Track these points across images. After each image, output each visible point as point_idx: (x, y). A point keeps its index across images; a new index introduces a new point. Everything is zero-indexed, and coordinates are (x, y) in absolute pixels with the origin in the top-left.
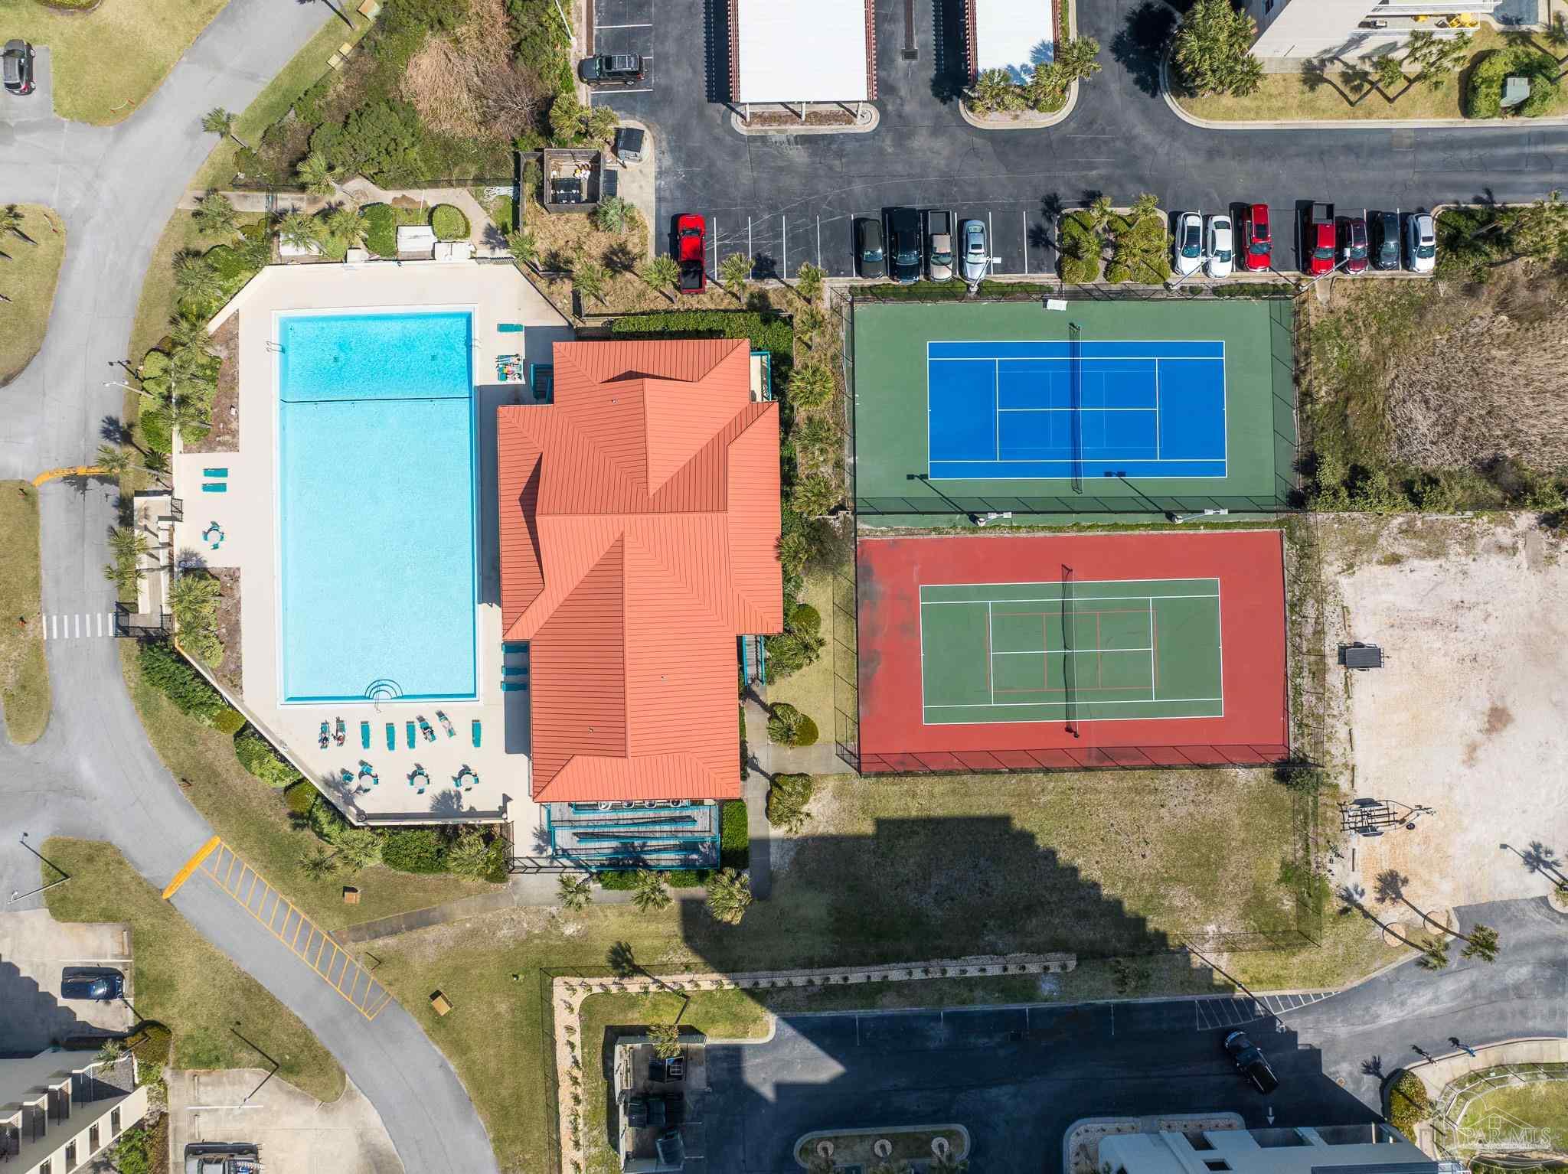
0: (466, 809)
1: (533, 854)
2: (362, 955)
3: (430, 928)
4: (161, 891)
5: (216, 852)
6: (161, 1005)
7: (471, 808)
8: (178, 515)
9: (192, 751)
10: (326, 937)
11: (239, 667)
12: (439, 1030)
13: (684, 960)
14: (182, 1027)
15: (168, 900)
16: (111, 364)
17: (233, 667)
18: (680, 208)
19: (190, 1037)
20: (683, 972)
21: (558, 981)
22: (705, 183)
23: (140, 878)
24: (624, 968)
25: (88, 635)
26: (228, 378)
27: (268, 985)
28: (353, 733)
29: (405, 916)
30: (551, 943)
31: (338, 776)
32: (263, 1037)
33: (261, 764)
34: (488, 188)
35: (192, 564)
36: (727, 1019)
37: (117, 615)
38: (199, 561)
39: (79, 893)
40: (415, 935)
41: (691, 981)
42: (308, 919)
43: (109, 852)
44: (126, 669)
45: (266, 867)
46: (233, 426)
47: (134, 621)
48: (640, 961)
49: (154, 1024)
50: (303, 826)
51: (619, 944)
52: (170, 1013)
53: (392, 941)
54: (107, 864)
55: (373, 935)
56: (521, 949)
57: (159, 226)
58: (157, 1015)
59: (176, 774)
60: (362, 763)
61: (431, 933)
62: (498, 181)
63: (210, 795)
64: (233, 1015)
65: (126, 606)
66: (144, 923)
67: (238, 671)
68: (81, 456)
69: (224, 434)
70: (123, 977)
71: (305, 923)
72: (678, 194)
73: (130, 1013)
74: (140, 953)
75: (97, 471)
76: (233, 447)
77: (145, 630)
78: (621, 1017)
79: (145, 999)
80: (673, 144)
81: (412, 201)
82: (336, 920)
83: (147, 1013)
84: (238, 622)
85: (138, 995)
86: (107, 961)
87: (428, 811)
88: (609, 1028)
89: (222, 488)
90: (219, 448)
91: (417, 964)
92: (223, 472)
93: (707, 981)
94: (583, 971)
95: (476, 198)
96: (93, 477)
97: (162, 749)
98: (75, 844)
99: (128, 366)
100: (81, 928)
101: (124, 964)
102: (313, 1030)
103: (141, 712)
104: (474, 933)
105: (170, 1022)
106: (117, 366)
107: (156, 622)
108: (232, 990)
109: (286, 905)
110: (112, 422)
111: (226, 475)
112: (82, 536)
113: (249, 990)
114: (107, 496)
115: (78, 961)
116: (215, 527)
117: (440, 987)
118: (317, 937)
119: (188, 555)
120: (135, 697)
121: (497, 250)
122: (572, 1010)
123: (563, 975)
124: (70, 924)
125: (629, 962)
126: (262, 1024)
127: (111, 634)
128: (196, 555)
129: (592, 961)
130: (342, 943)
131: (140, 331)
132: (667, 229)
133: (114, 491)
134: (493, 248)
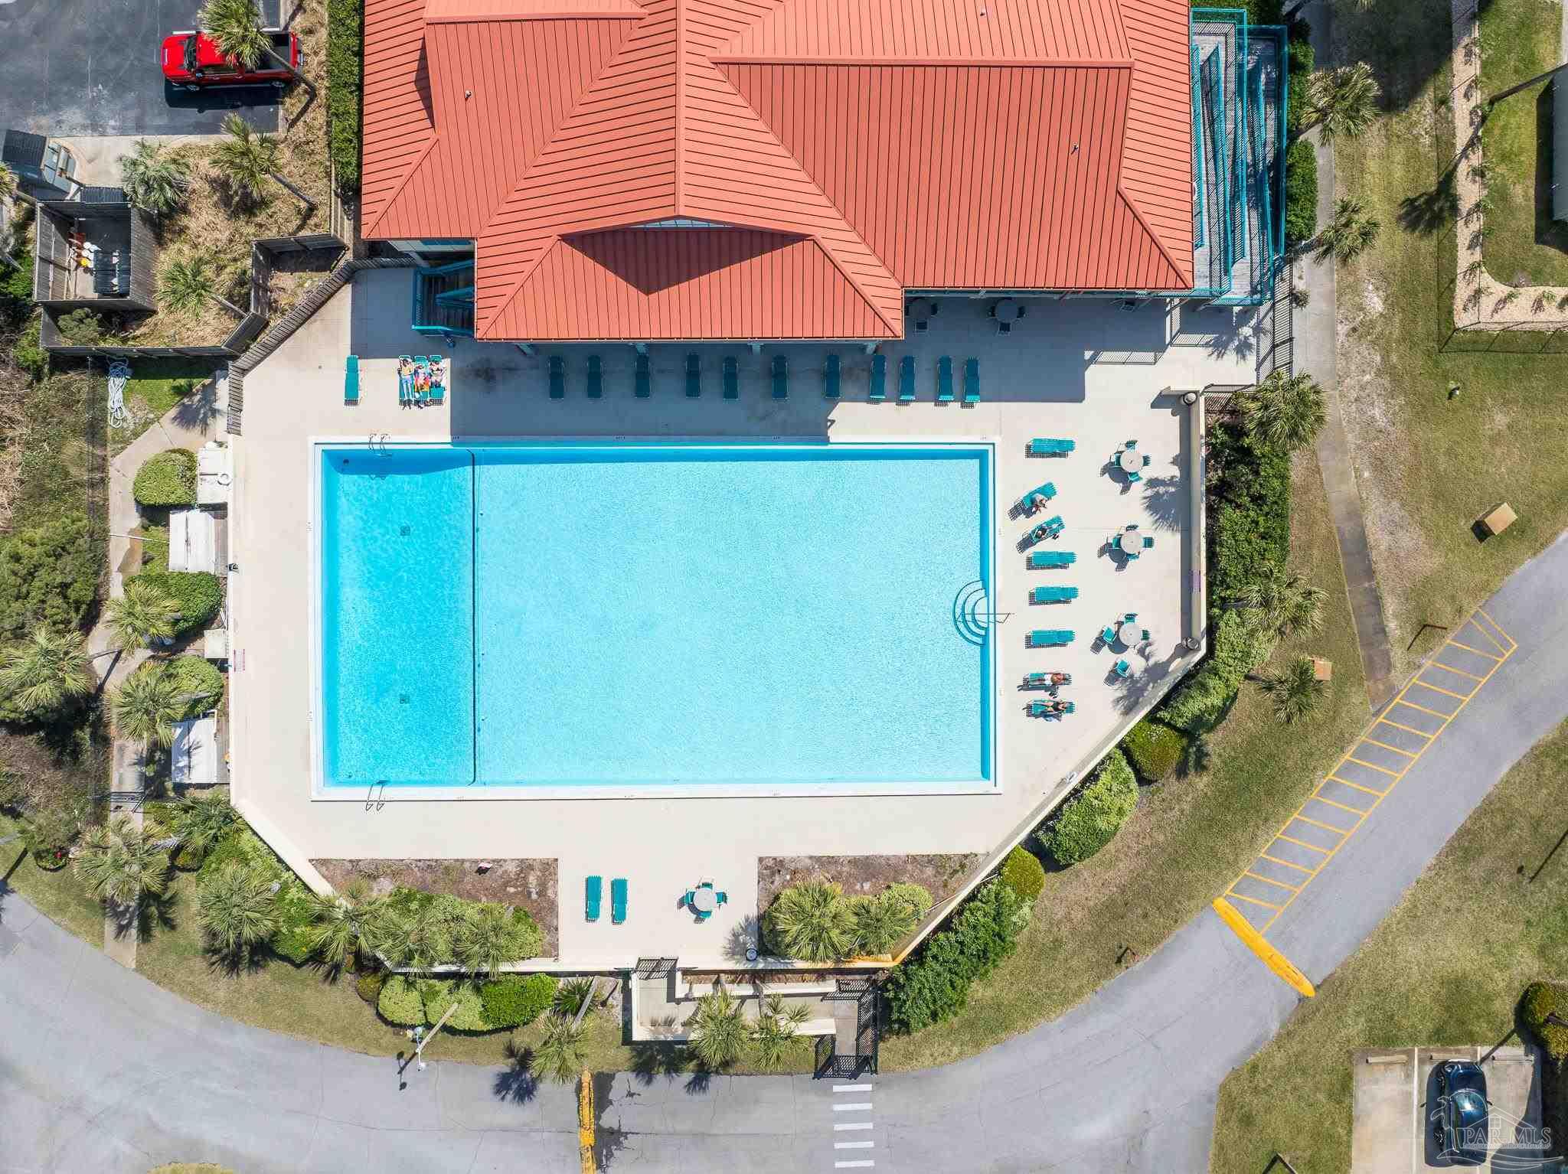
0: (1176, 471)
1: (1252, 359)
2: (1413, 657)
3: (1371, 539)
4: (1302, 999)
5: (1240, 905)
6: (1489, 999)
7: (1174, 462)
8: (667, 966)
9: (1070, 946)
10: (1381, 719)
11: (930, 860)
12: (1534, 529)
13: (1429, 108)
14: (1527, 966)
15: (1317, 988)
16: (403, 1086)
17: (929, 871)
18: (156, 91)
19: (1542, 952)
20: (1450, 109)
21: (1463, 319)
22: (114, 50)
23: (1279, 1035)
24: (1441, 209)
25: (870, 1126)
26: (429, 878)
27: (1459, 817)
28: (1047, 661)
29: (1350, 581)
30: (1396, 334)
31: (1117, 691)
32: (1543, 829)
33: (1103, 812)
34: (111, 422)
35: (751, 942)
36: (1529, 39)
37: (838, 1074)
38: (745, 930)
39: (1303, 1141)
40: (1381, 566)
41: (1467, 96)
42: (1353, 748)
43: (1235, 1091)
44: (927, 1061)
45: (1266, 820)
46: (512, 868)
47: (846, 1047)
48: (1431, 183)
49: (1523, 1009)
50: (1201, 754)
51: (1400, 218)
52: (1502, 984)
53: (1391, 605)
54: (1256, 1091)
55: (1380, 636)
56: (1407, 384)
57: (164, 1002)
58: (1505, 1007)
59: (1109, 974)
60: (1097, 647)
61: (1379, 539)
62: (98, 400)
63: (1145, 916)
64: (1506, 879)
65: (822, 1059)
66: (1354, 1028)
67: (937, 862)
68: (563, 1137)
69: (525, 885)
70: (1444, 1063)
71: (1359, 754)
72: (131, 97)
73: (1503, 1052)
74: (1404, 1034)
75: (587, 1112)
76: (549, 868)
77: (862, 1029)
78: (1523, 216)
79: (1481, 1027)
80: (45, 107)
81: (131, 553)
82: (1355, 699)
83: (1503, 1023)
84: (854, 862)
85: (1472, 1039)
86: (1416, 1088)
87: (1178, 537)
88: (1540, 238)
89: (619, 888)
90: (550, 893)
91: (1430, 563)
92: (592, 886)
93: (1463, 69)
94: (1446, 280)
95: (126, 442)
96: (598, 1117)
97: (1067, 998)
98: (1222, 1147)
99: (406, 1056)
100: (1361, 1136)
101: (1422, 1062)
102: (1533, 742)
103: (1003, 1036)
104: (1379, 465)
105: (1517, 984)
106: (407, 1076)
107: (848, 1008)
108: (1466, 879)
109: (1330, 785)
110: (503, 1085)
111: (598, 880)
112: (700, 1137)
113: (1466, 850)
114: (631, 1095)
115: (1415, 1140)
116: (687, 901)
117: (1466, 525)
118: (1382, 732)
119: (736, 949)
120: (978, 1045)
121: (218, 405)
122: (1511, 296)
123: (1450, 312)
124: (1354, 1154)
125: (1431, 199)
126: (1521, 829)
127: (868, 1087)
128: (736, 935)
129: (1428, 265)
130: (1391, 691)
131: (346, 1034)
132: (191, 114)
133: (624, 1081)
134: (214, 412)
